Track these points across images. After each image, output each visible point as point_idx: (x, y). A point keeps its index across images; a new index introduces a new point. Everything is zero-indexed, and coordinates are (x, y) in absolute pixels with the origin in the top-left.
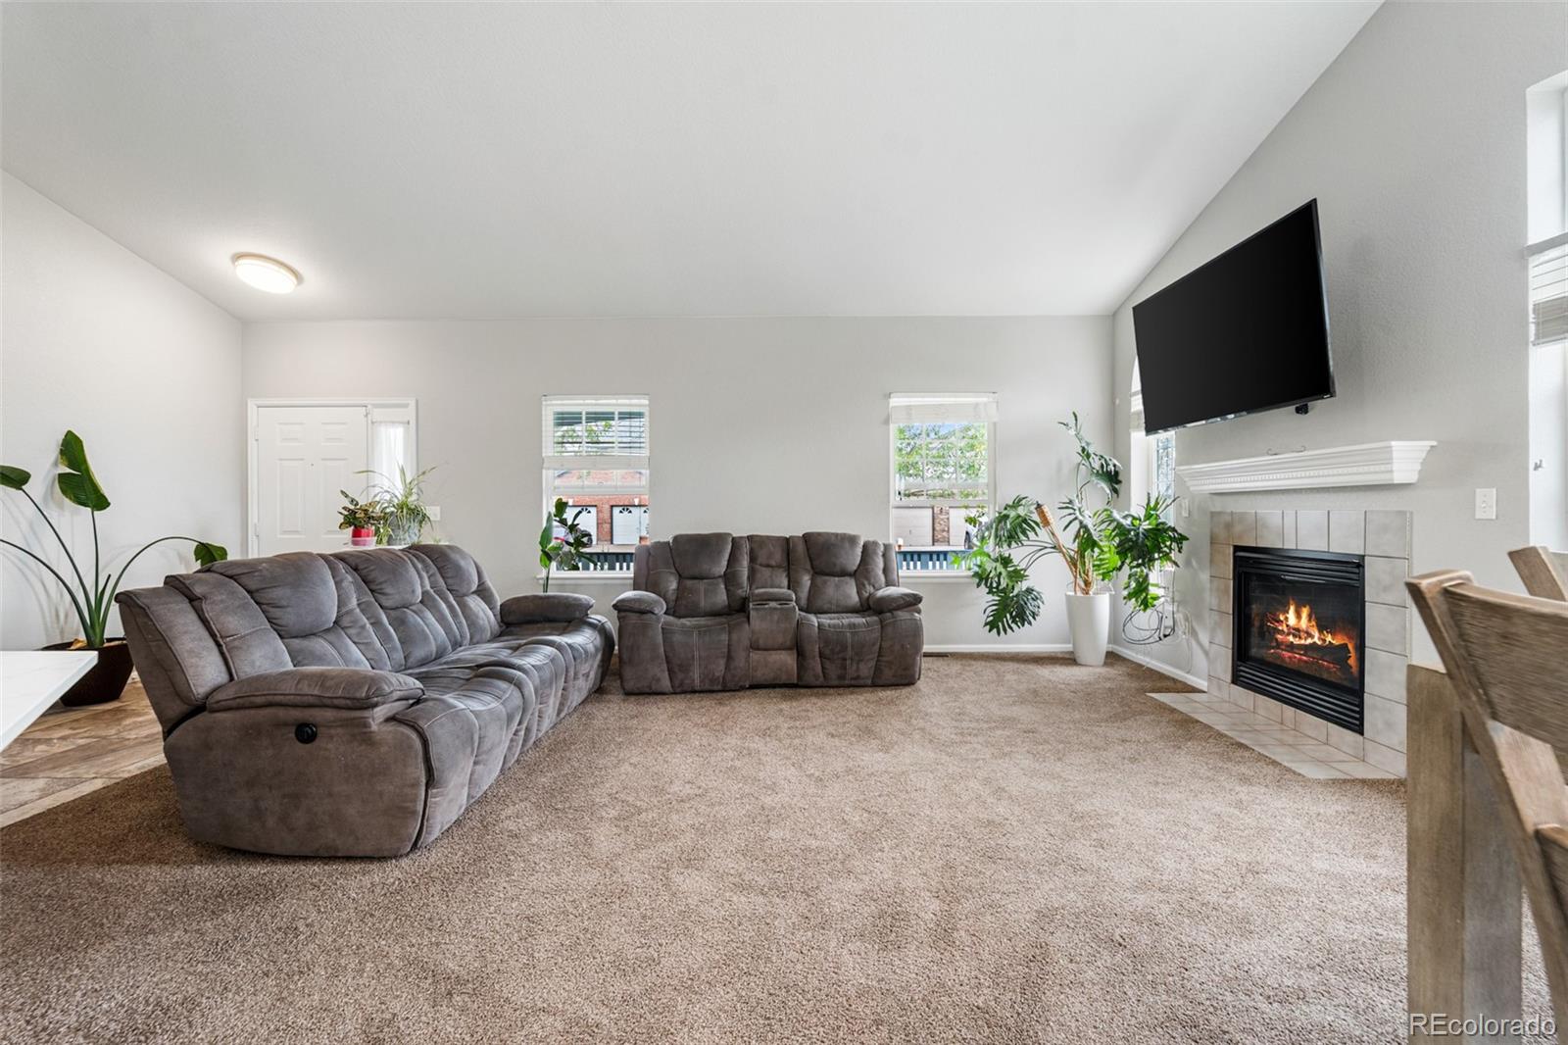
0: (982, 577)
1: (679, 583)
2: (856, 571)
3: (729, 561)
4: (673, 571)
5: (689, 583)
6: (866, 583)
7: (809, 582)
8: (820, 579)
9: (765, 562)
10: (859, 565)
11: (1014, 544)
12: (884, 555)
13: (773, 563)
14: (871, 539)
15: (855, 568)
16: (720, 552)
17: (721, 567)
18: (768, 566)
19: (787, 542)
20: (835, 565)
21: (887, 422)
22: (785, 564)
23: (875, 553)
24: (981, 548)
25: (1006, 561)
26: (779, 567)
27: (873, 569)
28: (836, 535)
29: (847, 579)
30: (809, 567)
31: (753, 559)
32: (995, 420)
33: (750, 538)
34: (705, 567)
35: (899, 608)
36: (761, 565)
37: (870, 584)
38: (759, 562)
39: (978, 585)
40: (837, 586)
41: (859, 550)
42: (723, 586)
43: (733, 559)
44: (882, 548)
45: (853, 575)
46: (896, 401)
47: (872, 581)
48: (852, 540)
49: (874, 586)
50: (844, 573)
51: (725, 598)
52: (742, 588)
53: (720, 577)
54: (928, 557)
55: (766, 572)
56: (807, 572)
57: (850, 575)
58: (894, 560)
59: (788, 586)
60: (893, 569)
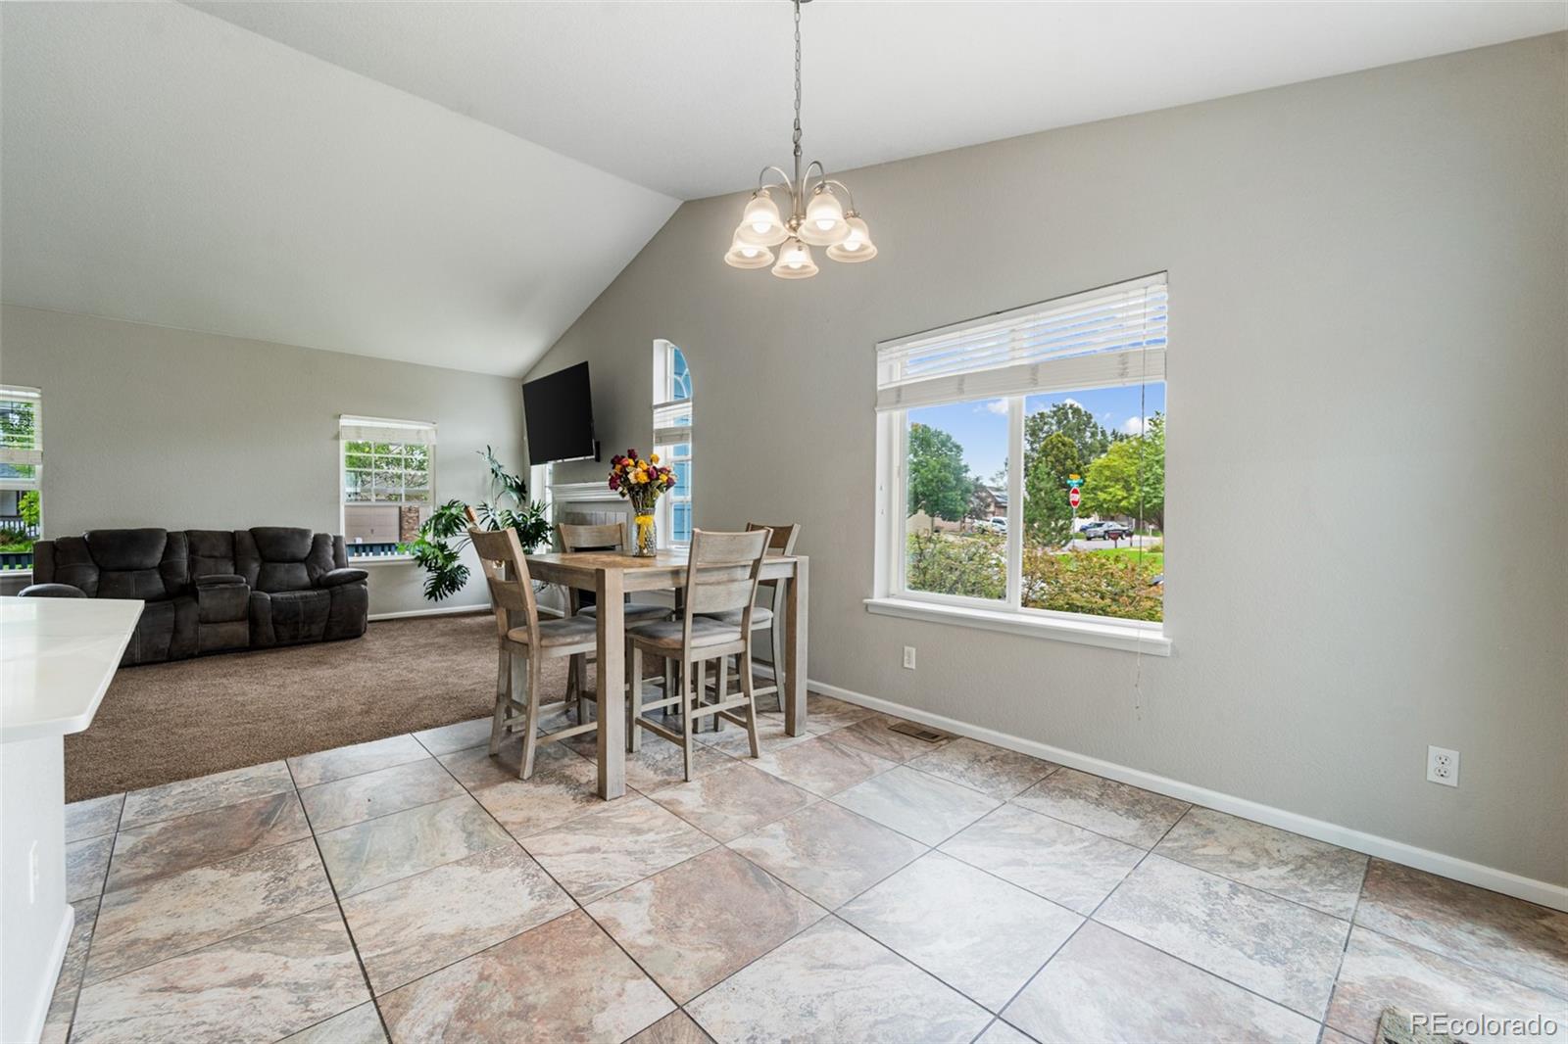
0: (422, 560)
1: (100, 575)
2: (306, 558)
3: (164, 554)
4: (92, 564)
5: (114, 575)
6: (317, 567)
7: (258, 569)
8: (269, 566)
9: (207, 553)
10: (310, 553)
11: (449, 535)
12: (334, 545)
13: (216, 554)
14: (322, 532)
15: (305, 555)
16: (153, 546)
17: (157, 557)
18: (211, 557)
19: (233, 538)
20: (284, 554)
21: (337, 437)
22: (231, 555)
23: (326, 544)
24: (423, 538)
25: (443, 547)
26: (223, 557)
27: (323, 556)
28: (286, 529)
29: (298, 564)
30: (257, 556)
31: (192, 551)
32: (434, 443)
33: (189, 533)
34: (135, 560)
35: (348, 582)
36: (203, 556)
37: (320, 568)
38: (200, 553)
39: (420, 565)
40: (288, 571)
41: (310, 542)
42: (158, 576)
43: (169, 551)
44: (332, 539)
45: (304, 561)
46: (344, 422)
47: (323, 564)
48: (304, 533)
49: (324, 569)
50: (294, 560)
51: (161, 586)
52: (182, 576)
53: (154, 568)
54: (380, 548)
55: (210, 562)
56: (256, 560)
57: (301, 561)
58: (345, 550)
59: (235, 573)
60: (343, 556)
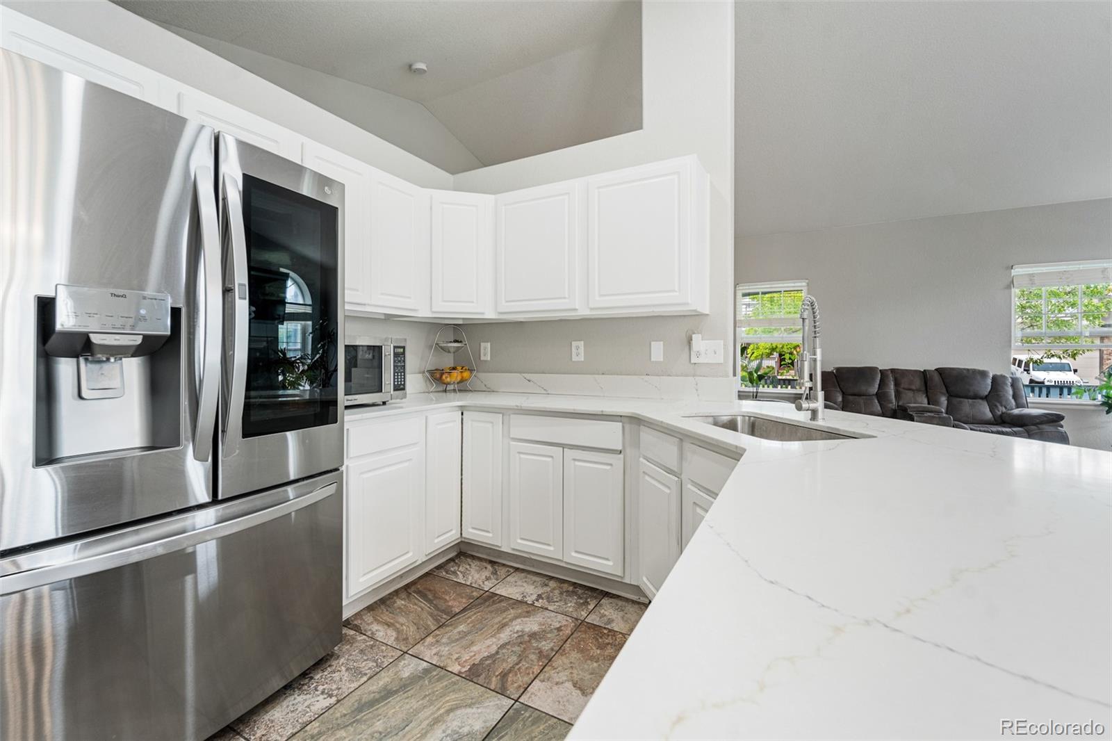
1: (843, 397)
2: (986, 396)
3: (879, 385)
4: (839, 389)
5: (851, 398)
6: (998, 405)
7: (946, 402)
8: (956, 400)
9: (906, 386)
10: (990, 392)
12: (1012, 385)
13: (914, 387)
14: (998, 374)
15: (986, 393)
16: (874, 379)
17: (874, 389)
18: (910, 389)
19: (924, 374)
20: (969, 391)
21: (1008, 287)
22: (924, 389)
23: (1006, 384)
26: (918, 390)
27: (1004, 395)
28: (968, 370)
29: (980, 401)
30: (944, 390)
31: (897, 385)
33: (893, 371)
34: (863, 388)
35: (1042, 423)
36: (904, 389)
37: (1002, 406)
38: (902, 386)
40: (972, 406)
41: (989, 381)
42: (876, 401)
43: (883, 383)
44: (1010, 380)
45: (986, 398)
46: (1017, 271)
47: (1004, 403)
48: (983, 374)
49: (1006, 408)
50: (976, 397)
51: (878, 408)
52: (892, 403)
53: (873, 395)
55: (910, 394)
56: (944, 394)
57: (982, 398)
58: (1024, 392)
59: (929, 404)
60: (1022, 396)
